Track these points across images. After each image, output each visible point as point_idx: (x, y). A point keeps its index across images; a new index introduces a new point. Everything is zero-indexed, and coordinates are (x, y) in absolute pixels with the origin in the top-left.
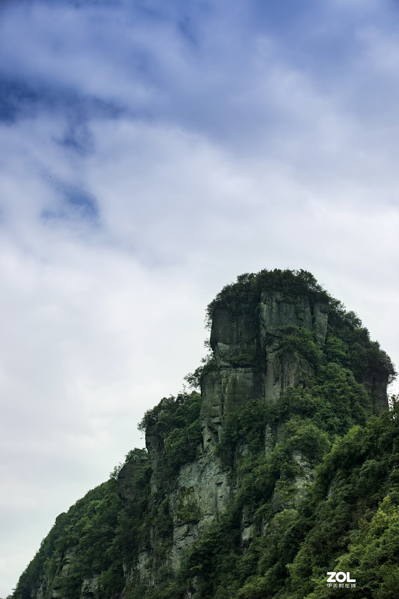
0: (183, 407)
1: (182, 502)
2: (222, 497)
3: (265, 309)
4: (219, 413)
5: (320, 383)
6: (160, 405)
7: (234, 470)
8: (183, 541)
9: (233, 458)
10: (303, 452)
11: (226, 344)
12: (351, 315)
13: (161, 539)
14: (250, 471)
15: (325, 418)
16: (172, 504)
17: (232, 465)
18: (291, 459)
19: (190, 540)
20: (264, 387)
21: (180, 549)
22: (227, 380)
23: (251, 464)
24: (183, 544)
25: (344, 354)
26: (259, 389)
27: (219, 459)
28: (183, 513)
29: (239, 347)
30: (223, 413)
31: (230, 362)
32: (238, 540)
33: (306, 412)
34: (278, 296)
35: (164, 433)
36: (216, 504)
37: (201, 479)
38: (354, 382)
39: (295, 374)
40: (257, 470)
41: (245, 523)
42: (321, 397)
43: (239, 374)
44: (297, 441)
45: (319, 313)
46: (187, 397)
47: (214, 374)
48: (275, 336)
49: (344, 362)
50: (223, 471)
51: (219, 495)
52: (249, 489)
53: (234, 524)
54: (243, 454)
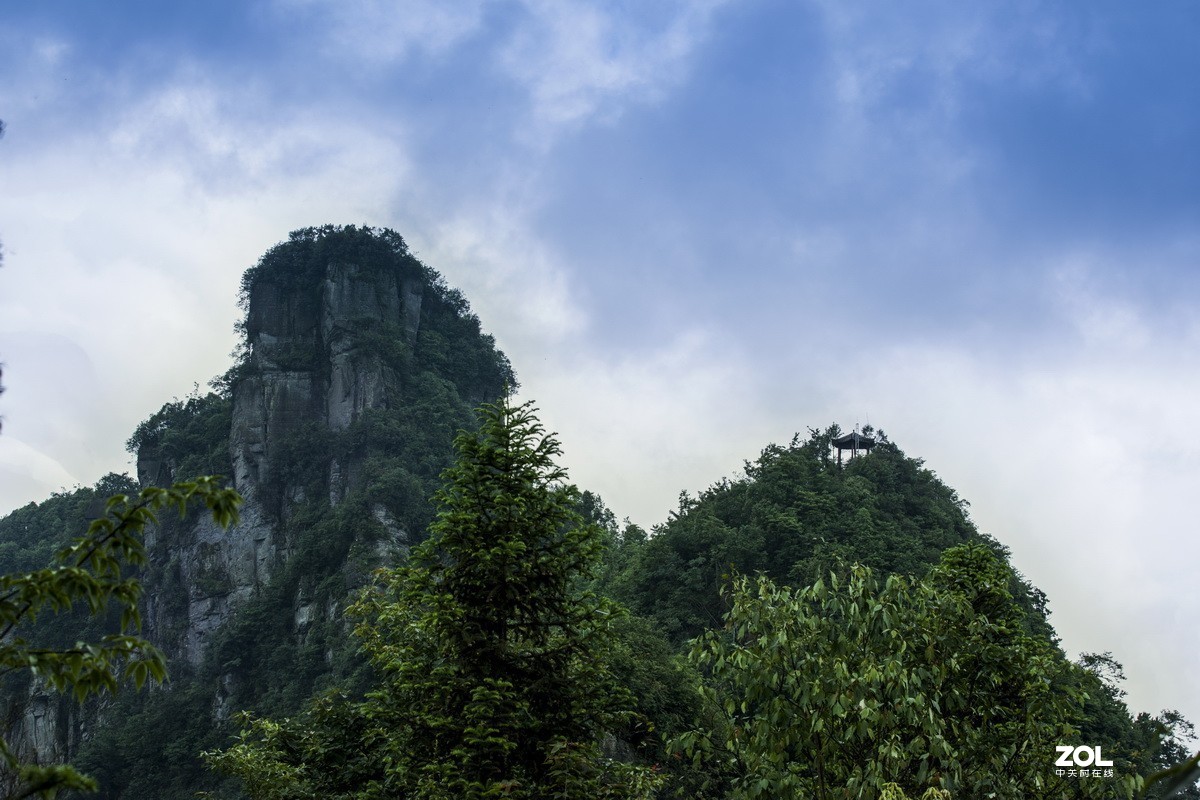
0: (198, 420)
1: (202, 564)
2: (263, 560)
3: (333, 290)
4: (261, 437)
5: (411, 402)
6: (161, 413)
7: (281, 521)
8: (205, 622)
9: (280, 503)
10: (389, 506)
11: (273, 335)
12: (455, 295)
13: (170, 619)
14: (309, 525)
15: (418, 455)
16: (184, 566)
17: (279, 515)
18: (371, 515)
19: (216, 622)
20: (327, 401)
21: (201, 633)
22: (273, 390)
23: (308, 515)
24: (206, 627)
25: (443, 356)
26: (319, 402)
27: (260, 505)
28: (204, 581)
29: (291, 340)
30: (266, 438)
31: (278, 363)
32: (290, 623)
33: (391, 447)
34: (353, 270)
35: (172, 460)
36: (255, 570)
37: (231, 532)
38: (458, 400)
39: (374, 389)
40: (322, 526)
41: (302, 600)
42: (411, 423)
43: (293, 381)
44: (380, 491)
45: (410, 295)
46: (202, 402)
47: (253, 379)
48: (346, 331)
49: (445, 370)
50: (265, 522)
51: (260, 557)
52: (309, 553)
53: (284, 601)
54: (296, 499)
